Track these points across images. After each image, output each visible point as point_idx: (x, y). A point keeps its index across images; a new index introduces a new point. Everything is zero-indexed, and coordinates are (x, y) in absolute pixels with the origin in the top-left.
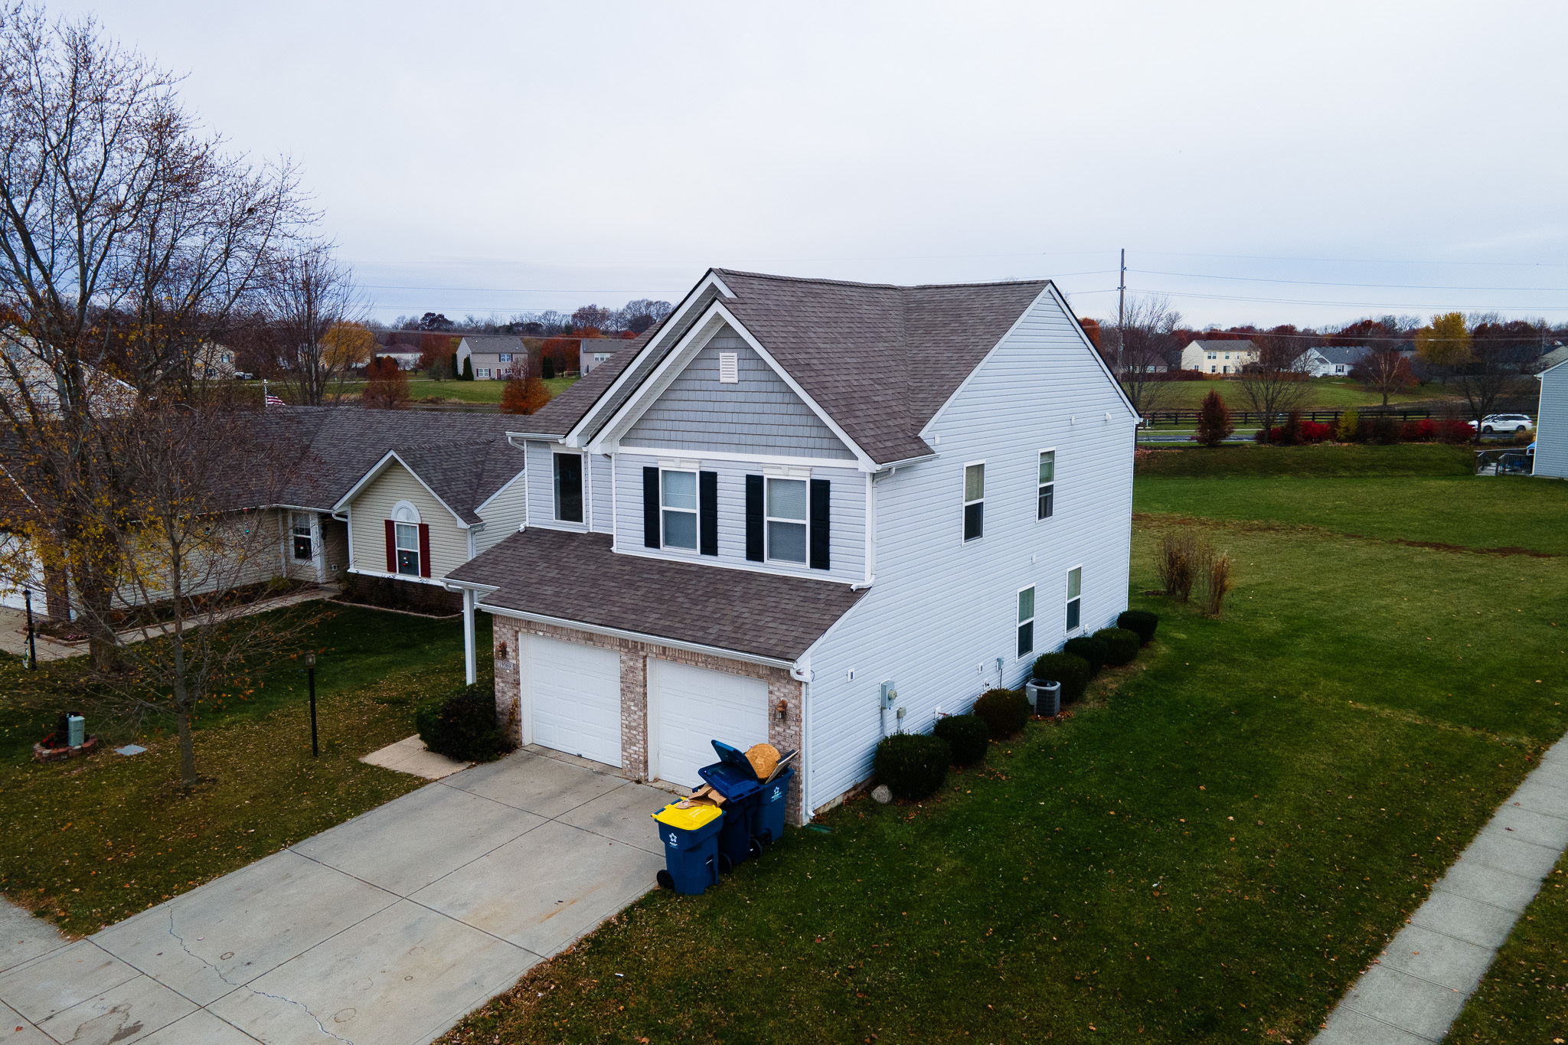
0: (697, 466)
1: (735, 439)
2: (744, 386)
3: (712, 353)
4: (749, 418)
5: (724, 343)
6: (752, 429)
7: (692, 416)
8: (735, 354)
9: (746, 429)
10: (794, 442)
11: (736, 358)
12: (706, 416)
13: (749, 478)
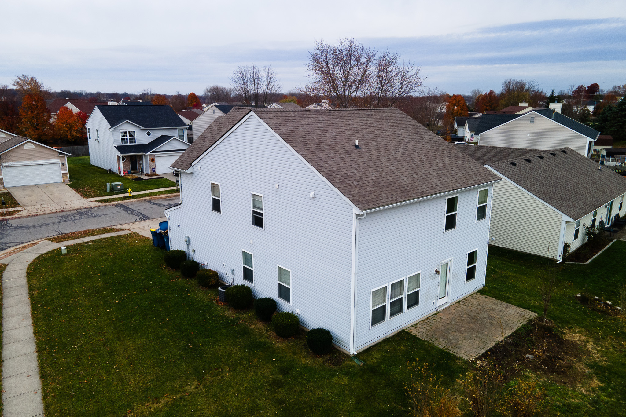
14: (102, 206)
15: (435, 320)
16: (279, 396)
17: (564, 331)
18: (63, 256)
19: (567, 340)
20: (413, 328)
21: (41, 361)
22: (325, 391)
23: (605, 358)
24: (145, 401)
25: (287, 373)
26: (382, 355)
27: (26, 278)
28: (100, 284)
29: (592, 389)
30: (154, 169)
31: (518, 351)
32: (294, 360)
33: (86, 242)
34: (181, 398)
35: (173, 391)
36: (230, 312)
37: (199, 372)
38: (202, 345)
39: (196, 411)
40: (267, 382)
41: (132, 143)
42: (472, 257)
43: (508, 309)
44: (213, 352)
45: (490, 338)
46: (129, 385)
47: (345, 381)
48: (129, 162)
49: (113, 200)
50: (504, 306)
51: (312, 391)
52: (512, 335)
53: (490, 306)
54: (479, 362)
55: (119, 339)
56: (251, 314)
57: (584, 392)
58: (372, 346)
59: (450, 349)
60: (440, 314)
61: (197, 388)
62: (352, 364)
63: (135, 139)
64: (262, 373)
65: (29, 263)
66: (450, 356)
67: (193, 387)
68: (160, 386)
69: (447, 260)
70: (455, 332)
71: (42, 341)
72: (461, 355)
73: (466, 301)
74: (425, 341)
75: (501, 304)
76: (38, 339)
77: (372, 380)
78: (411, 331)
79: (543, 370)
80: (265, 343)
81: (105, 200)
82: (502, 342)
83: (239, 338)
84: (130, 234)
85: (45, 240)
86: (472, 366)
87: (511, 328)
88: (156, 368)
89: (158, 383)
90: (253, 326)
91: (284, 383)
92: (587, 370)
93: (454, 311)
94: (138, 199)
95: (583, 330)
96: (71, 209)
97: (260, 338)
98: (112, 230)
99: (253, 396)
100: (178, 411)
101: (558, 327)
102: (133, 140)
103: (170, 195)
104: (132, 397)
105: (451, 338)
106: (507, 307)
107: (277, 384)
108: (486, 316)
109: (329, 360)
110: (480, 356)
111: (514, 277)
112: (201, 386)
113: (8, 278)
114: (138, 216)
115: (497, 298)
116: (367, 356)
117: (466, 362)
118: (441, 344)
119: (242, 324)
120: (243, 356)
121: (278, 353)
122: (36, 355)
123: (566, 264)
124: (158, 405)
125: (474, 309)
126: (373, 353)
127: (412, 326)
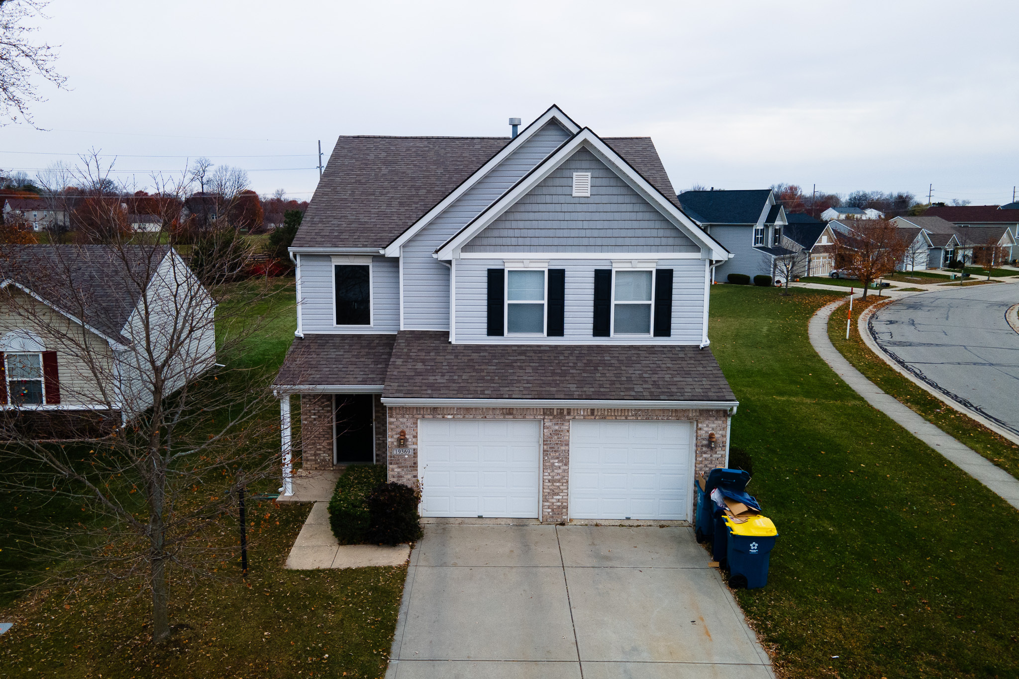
0: (546, 265)
1: (585, 241)
2: (597, 199)
3: (566, 173)
4: (599, 225)
5: (577, 164)
6: (602, 233)
7: (542, 224)
8: (589, 174)
9: (596, 233)
10: (642, 241)
11: (590, 177)
12: (555, 224)
13: (597, 272)
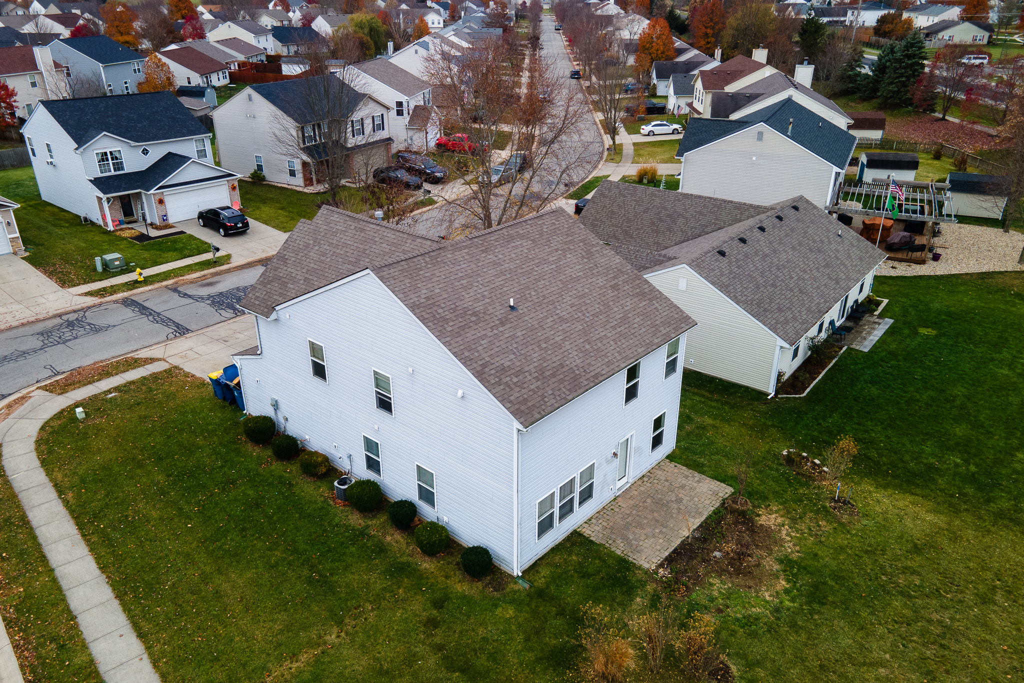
14: (100, 304)
15: (612, 509)
16: (437, 640)
17: (760, 512)
18: (82, 423)
19: (762, 525)
20: (586, 526)
21: (129, 612)
22: (489, 628)
23: (798, 548)
24: (281, 660)
25: (442, 607)
26: (551, 572)
27: (42, 470)
28: (160, 478)
29: (777, 592)
30: (165, 216)
31: (705, 549)
32: (447, 587)
33: (105, 392)
34: (323, 653)
35: (311, 645)
36: (355, 517)
37: (336, 615)
38: (331, 574)
39: (346, 667)
40: (420, 622)
41: (119, 170)
42: (658, 423)
43: (700, 484)
44: (347, 584)
45: (676, 533)
46: (255, 640)
47: (511, 612)
48: (118, 205)
49: (113, 290)
50: (696, 479)
51: (474, 630)
52: (701, 526)
53: (679, 480)
54: (661, 570)
55: (219, 571)
56: (383, 518)
57: (768, 598)
58: (539, 559)
59: (629, 554)
60: (619, 499)
61: (338, 637)
62: (516, 587)
63: (122, 163)
64: (412, 610)
65: (34, 439)
66: (629, 565)
67: (333, 636)
68: (293, 638)
69: (628, 436)
70: (636, 527)
71: (116, 581)
72: (642, 562)
73: (652, 475)
74: (601, 545)
75: (693, 477)
76: (108, 577)
77: (541, 609)
78: (584, 530)
79: (729, 573)
80: (408, 565)
81: (100, 290)
82: (688, 537)
83: (375, 558)
84: (170, 370)
85: (37, 389)
86: (653, 578)
87: (700, 514)
88: (282, 613)
89: (290, 634)
90: (389, 538)
91: (440, 622)
92: (776, 567)
93: (636, 493)
94: (157, 285)
95: (781, 507)
96: (51, 314)
97: (400, 557)
98: (135, 363)
99: (408, 643)
100: (324, 670)
101: (754, 507)
102: (119, 166)
103: (206, 272)
104: (264, 656)
105: (631, 537)
106: (699, 482)
107: (432, 623)
108: (674, 499)
109: (490, 583)
110: (662, 561)
111: (714, 426)
112: (343, 634)
113: (14, 471)
114: (167, 325)
115: (688, 466)
116: (534, 575)
117: (646, 572)
118: (619, 549)
119: (374, 536)
120: (385, 586)
121: (427, 578)
122: (116, 603)
123: (779, 398)
124: (297, 664)
125: (659, 487)
126: (540, 570)
127: (586, 523)
